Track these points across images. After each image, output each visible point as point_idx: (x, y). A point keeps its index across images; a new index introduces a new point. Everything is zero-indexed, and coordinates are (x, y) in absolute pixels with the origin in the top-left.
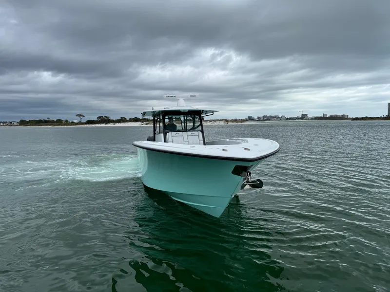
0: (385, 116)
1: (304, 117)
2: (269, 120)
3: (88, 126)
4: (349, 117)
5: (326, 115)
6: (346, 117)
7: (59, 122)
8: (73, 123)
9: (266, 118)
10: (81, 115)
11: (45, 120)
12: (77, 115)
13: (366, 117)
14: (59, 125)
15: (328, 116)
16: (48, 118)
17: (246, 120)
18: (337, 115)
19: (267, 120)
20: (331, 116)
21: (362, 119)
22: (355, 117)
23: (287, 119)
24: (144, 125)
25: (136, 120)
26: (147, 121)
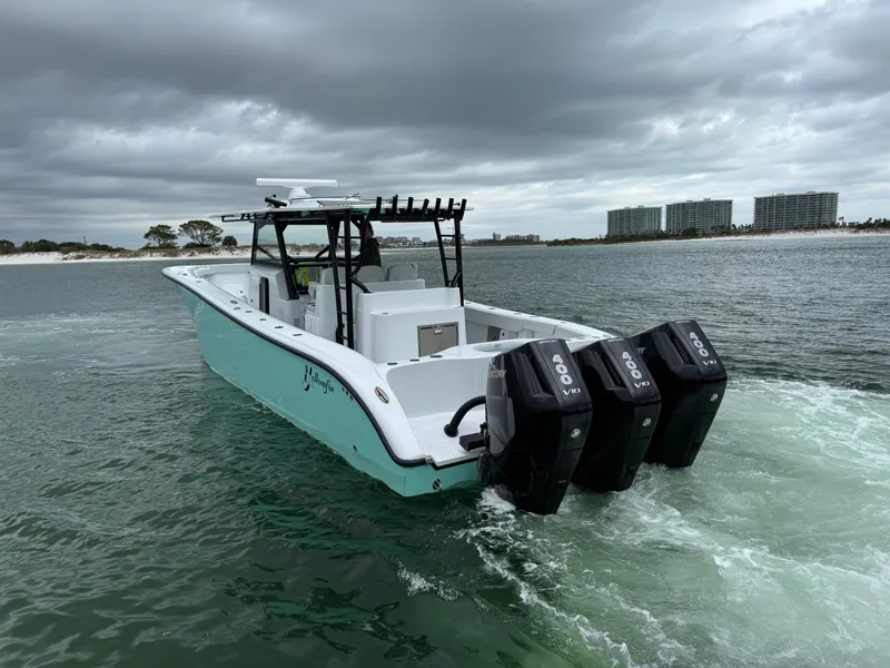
0: (603, 236)
4: (541, 239)
5: (499, 236)
6: (535, 240)
13: (573, 239)
15: (503, 238)
18: (518, 236)
20: (508, 238)
21: (566, 242)
22: (551, 239)
23: (425, 244)
24: (71, 259)
25: (44, 247)
26: (79, 250)
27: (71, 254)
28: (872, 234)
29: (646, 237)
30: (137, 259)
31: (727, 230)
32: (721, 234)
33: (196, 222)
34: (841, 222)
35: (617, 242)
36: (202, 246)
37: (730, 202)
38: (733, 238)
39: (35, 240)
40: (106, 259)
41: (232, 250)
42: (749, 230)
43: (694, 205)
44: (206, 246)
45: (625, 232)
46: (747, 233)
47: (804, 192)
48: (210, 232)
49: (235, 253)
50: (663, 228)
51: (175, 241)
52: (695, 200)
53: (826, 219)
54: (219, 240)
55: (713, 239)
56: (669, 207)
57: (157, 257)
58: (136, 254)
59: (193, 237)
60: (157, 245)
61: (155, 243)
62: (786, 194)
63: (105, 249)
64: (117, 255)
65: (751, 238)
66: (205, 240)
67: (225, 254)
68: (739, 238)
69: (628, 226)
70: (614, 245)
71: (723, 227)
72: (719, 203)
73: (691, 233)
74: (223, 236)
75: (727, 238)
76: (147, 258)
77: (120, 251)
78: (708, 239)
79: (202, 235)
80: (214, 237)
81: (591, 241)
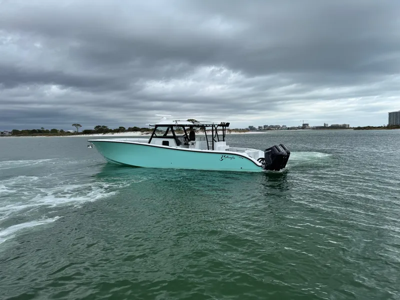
0: (386, 125)
1: (305, 126)
2: (271, 130)
3: (85, 136)
4: (350, 126)
5: (327, 124)
6: (347, 127)
7: (54, 132)
8: (69, 133)
9: (267, 128)
10: (78, 125)
11: (39, 130)
12: (73, 125)
14: (55, 135)
15: (329, 125)
16: (42, 128)
17: (247, 130)
18: (338, 125)
19: (268, 129)
20: (332, 125)
21: (365, 128)
22: (356, 126)
23: (288, 129)
25: (135, 129)
26: (147, 131)
33: (191, 120)
35: (394, 128)
39: (133, 127)
81: (378, 127)
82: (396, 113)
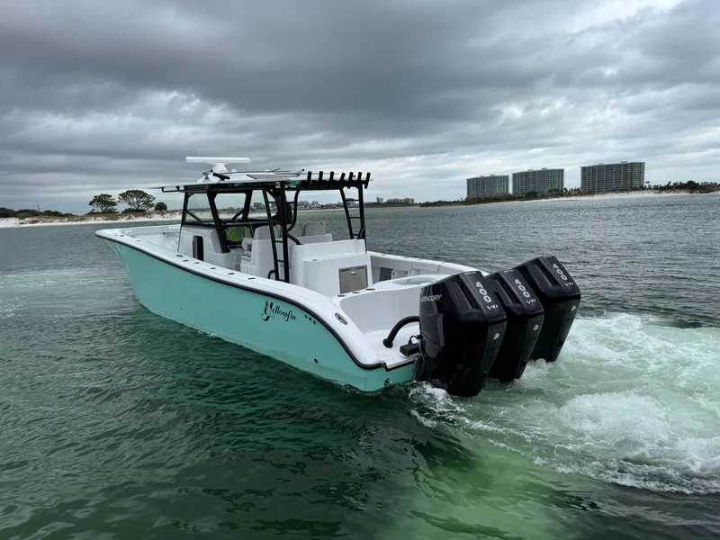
0: (464, 199)
4: (415, 202)
5: (382, 199)
6: (411, 202)
13: (440, 202)
15: (385, 201)
18: (397, 200)
20: (389, 200)
21: (435, 204)
22: (423, 202)
23: (322, 207)
24: (27, 223)
25: (4, 214)
26: (33, 216)
27: (27, 219)
28: (671, 194)
29: (497, 199)
30: (83, 223)
31: (560, 192)
32: (556, 196)
33: (133, 191)
34: (647, 185)
35: (475, 203)
36: (138, 211)
37: (562, 171)
38: (565, 199)
40: (57, 223)
41: (163, 214)
42: (578, 193)
43: (534, 173)
44: (141, 211)
45: (481, 196)
46: (576, 195)
47: (619, 162)
48: (144, 199)
49: (166, 216)
50: (511, 191)
51: (115, 207)
52: (535, 169)
53: (636, 183)
54: (152, 206)
55: (550, 200)
56: (515, 175)
57: (100, 221)
58: (82, 219)
59: (130, 204)
60: (100, 211)
61: (98, 209)
62: (605, 163)
63: (56, 215)
64: (66, 219)
65: (579, 198)
66: (140, 206)
67: (157, 218)
68: (570, 198)
69: (483, 191)
70: (473, 206)
71: (556, 190)
72: (553, 172)
73: (532, 195)
74: (155, 202)
75: (561, 199)
76: (92, 221)
77: (69, 216)
78: (545, 200)
79: (138, 202)
80: (148, 204)
81: (455, 202)
82: (477, 179)
